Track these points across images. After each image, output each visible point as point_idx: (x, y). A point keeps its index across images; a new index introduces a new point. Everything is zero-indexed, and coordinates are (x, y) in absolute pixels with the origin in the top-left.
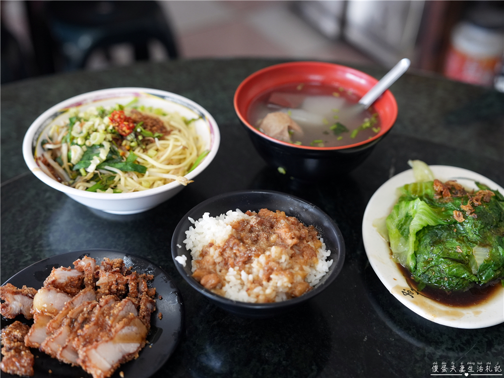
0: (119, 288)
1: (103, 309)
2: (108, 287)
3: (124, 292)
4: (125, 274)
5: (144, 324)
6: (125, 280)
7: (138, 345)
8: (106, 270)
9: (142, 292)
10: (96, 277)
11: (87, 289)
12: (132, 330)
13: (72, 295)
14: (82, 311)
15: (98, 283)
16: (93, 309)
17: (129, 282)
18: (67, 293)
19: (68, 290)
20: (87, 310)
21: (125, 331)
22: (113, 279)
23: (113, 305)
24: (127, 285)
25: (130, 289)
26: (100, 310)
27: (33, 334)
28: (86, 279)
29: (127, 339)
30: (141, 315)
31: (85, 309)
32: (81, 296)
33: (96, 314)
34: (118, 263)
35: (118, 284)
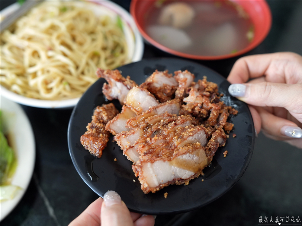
0: (201, 112)
1: (177, 127)
2: (193, 106)
3: (205, 116)
4: (212, 101)
5: (207, 156)
6: (209, 107)
7: (193, 174)
8: (199, 90)
9: (220, 125)
10: (187, 93)
11: (174, 101)
12: (193, 158)
13: (160, 101)
14: (160, 121)
15: (185, 100)
16: (169, 123)
17: (212, 111)
18: (157, 97)
19: (159, 95)
20: (163, 122)
21: (186, 157)
22: (199, 101)
23: (187, 127)
24: (209, 112)
25: (211, 116)
26: (173, 128)
27: (115, 122)
28: (177, 92)
29: (184, 165)
30: (208, 147)
31: (162, 121)
32: (166, 106)
33: (169, 130)
34: (211, 88)
35: (202, 108)
